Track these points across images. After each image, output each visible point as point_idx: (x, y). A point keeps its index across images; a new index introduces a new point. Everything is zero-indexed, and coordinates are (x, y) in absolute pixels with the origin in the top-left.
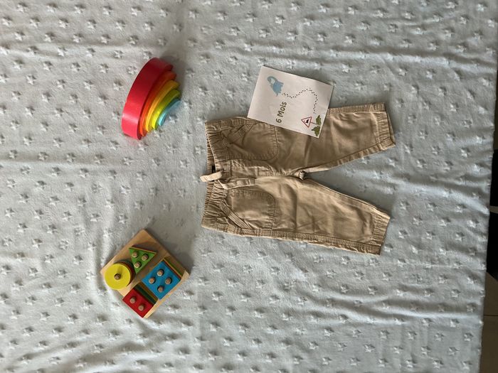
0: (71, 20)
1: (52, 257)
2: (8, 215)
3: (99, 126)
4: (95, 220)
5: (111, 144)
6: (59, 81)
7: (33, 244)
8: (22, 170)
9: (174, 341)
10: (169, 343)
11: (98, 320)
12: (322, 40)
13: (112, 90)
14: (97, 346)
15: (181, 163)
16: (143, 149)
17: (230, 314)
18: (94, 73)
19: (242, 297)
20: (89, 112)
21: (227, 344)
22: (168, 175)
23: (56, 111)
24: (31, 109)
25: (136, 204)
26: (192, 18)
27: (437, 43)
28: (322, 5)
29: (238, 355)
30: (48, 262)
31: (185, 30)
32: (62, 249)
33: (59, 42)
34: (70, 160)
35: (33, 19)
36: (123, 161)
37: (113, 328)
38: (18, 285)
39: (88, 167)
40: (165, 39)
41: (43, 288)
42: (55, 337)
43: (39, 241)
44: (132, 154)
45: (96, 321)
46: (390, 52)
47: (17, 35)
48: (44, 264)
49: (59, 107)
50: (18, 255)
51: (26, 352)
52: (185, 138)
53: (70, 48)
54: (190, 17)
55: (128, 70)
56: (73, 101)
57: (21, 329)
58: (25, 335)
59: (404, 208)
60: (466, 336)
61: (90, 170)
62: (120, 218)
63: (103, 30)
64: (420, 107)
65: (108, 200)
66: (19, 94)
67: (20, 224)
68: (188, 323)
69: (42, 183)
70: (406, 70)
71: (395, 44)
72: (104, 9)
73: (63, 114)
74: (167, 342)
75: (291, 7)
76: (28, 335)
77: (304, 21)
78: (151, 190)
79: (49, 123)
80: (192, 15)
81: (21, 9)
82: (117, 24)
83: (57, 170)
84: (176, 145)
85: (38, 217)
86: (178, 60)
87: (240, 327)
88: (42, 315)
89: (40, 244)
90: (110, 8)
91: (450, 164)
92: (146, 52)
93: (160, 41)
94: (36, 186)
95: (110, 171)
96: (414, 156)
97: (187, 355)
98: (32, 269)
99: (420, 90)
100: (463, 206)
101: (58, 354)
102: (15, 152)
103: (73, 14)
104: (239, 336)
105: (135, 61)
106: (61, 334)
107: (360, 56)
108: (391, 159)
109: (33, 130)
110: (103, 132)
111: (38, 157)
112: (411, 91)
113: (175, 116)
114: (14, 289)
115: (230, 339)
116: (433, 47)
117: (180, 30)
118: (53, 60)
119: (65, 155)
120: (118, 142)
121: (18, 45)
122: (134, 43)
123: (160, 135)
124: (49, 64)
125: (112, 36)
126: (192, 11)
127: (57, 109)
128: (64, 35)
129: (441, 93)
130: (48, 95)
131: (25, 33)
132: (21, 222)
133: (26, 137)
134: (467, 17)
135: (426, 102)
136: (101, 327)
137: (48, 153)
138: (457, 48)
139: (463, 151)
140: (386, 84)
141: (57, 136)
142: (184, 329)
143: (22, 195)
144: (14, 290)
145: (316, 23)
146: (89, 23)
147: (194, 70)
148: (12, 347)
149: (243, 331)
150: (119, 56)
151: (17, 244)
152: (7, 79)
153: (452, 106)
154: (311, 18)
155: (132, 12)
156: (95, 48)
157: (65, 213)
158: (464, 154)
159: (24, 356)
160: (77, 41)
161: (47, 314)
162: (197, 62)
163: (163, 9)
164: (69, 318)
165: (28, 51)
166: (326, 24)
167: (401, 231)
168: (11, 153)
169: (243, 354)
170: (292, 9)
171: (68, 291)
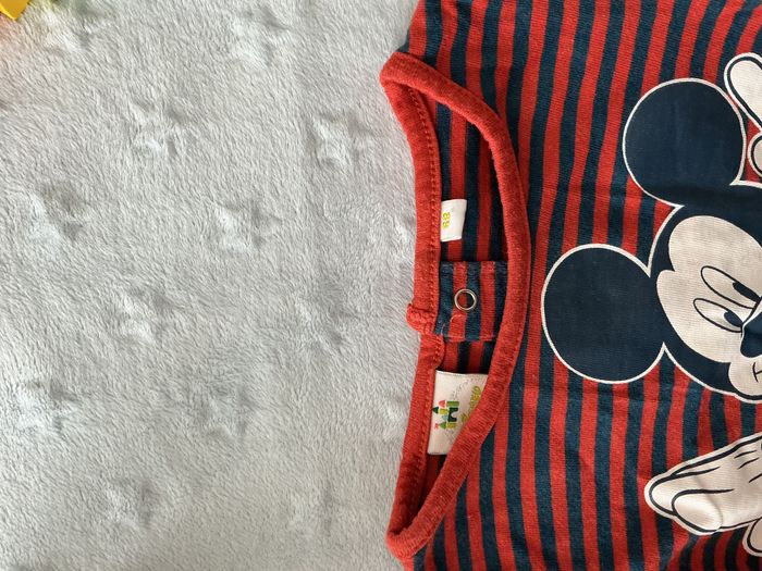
22: (137, 294)
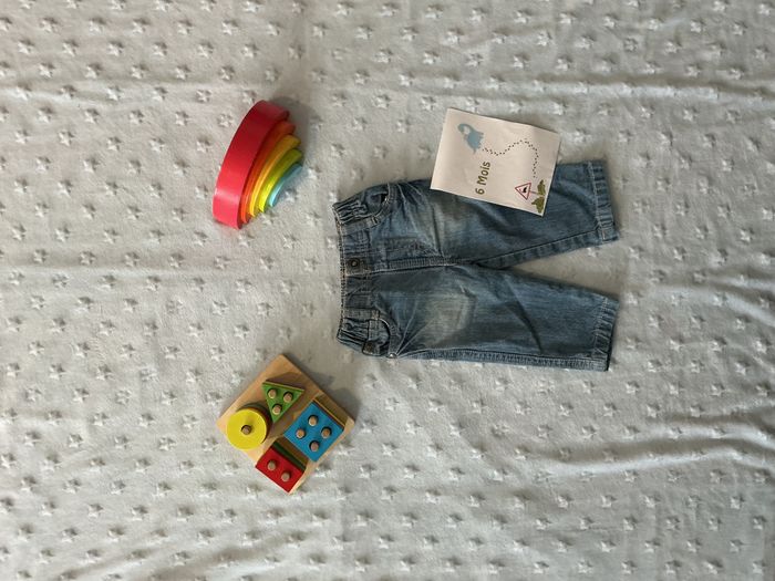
0: (126, 43)
1: (104, 417)
2: (34, 352)
3: (176, 210)
4: (171, 357)
5: (196, 236)
6: (111, 139)
7: (74, 396)
8: (54, 281)
9: (301, 543)
10: (293, 546)
11: (180, 513)
12: (521, 65)
13: (195, 152)
14: (178, 554)
15: (306, 263)
16: (245, 244)
17: (388, 498)
18: (165, 126)
19: (406, 471)
20: (160, 188)
21: (384, 545)
23: (107, 187)
24: (68, 184)
25: (236, 329)
26: (317, 37)
27: (699, 65)
28: (520, 12)
29: (402, 563)
30: (99, 424)
31: (307, 55)
32: (120, 403)
33: (110, 78)
34: (131, 264)
35: (67, 42)
36: (215, 263)
37: (203, 526)
38: (51, 462)
39: (160, 273)
40: (276, 71)
41: (91, 466)
42: (113, 543)
43: (84, 392)
44: (228, 251)
45: (177, 515)
46: (626, 83)
47: (42, 67)
48: (92, 429)
49: (111, 181)
50: (50, 416)
51: (66, 568)
52: (312, 224)
53: (125, 87)
54: (315, 34)
55: (219, 121)
56: (134, 171)
57: (59, 531)
58: (63, 541)
59: (656, 325)
60: (756, 521)
61: (163, 279)
62: (212, 351)
63: (178, 58)
64: (676, 166)
65: (193, 325)
66: (47, 161)
67: (53, 366)
68: (322, 515)
69: (87, 301)
70: (652, 108)
71: (635, 70)
72: (180, 25)
73: (118, 190)
74: (290, 545)
75: (471, 15)
76: (69, 540)
77: (493, 37)
78: (260, 308)
79: (95, 207)
80: (318, 31)
81: (48, 27)
82: (201, 48)
83: (111, 279)
84: (296, 236)
85: (81, 355)
86: (298, 102)
87: (404, 518)
88: (90, 509)
89: (86, 396)
90: (188, 23)
91: (724, 253)
92: (246, 92)
93: (268, 73)
94: (77, 305)
95: (196, 279)
96: (668, 243)
97: (322, 565)
98: (73, 436)
99: (675, 140)
100: (746, 319)
101: (118, 570)
102: (44, 253)
103: (131, 34)
104: (403, 533)
105: (230, 106)
106: (122, 537)
107: (580, 89)
108: (634, 248)
109: (71, 218)
110: (182, 219)
111: (80, 259)
112: (660, 141)
113: (293, 191)
114: (46, 468)
115: (389, 539)
116: (692, 72)
117: (300, 56)
118: (101, 107)
119: (123, 256)
120: (207, 234)
121: (44, 83)
122: (227, 77)
123: (272, 221)
124: (95, 113)
125: (192, 68)
126: (318, 25)
127: (109, 184)
128: (117, 67)
129: (707, 144)
130: (93, 162)
131: (55, 64)
132: (55, 363)
133: (60, 229)
134: (743, 25)
135: (684, 157)
136: (185, 526)
137: (94, 253)
138: (731, 73)
139: (743, 233)
140: (622, 132)
141: (110, 225)
142: (317, 523)
143: (55, 320)
144: (45, 470)
145: (511, 40)
146: (156, 47)
147: (323, 118)
148: (43, 560)
149: (409, 525)
150: (204, 99)
151: (49, 397)
152: (28, 138)
153: (724, 163)
154: (504, 31)
155: (223, 28)
156: (167, 86)
157: (125, 346)
158: (746, 236)
159: (64, 574)
160: (137, 75)
161: (98, 508)
162: (327, 106)
163: (271, 23)
164: (134, 512)
165: (60, 93)
166: (526, 41)
167: (652, 361)
168: (36, 254)
169: (410, 560)
170: (474, 19)
171: (131, 470)
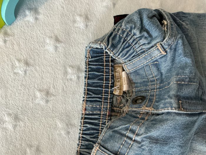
15: (38, 94)
113: (35, 11)
123: (5, 41)
